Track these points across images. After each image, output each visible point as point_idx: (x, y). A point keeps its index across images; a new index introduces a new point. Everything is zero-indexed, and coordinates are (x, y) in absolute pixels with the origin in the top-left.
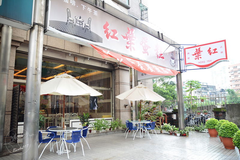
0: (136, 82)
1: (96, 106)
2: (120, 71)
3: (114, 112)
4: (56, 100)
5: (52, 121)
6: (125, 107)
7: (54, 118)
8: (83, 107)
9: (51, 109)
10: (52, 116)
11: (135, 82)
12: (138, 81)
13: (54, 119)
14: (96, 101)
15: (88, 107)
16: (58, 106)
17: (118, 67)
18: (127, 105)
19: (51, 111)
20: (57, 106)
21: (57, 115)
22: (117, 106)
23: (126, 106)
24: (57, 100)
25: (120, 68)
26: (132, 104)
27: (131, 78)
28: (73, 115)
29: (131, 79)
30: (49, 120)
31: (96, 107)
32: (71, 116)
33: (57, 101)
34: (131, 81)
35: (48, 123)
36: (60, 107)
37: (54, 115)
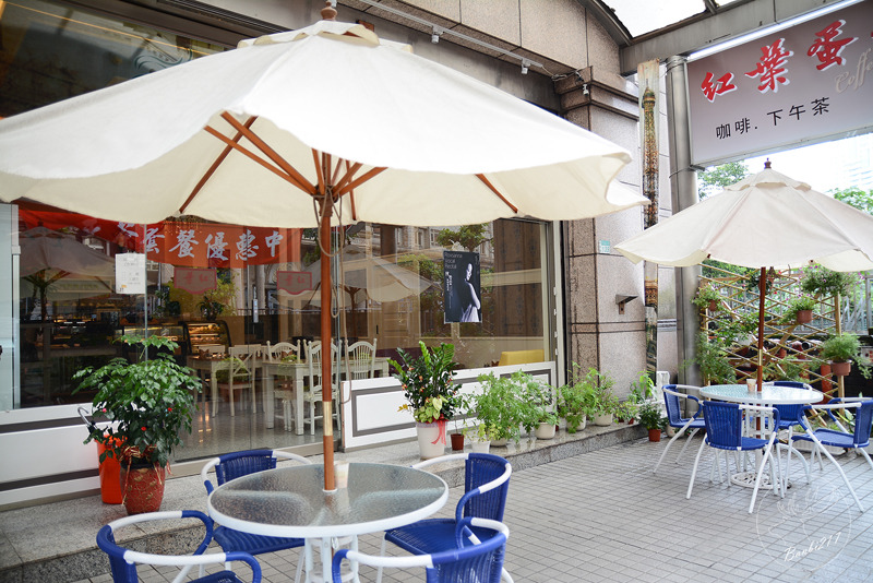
0: (682, 177)
1: (474, 305)
2: (592, 116)
3: (559, 334)
4: (263, 287)
5: (247, 380)
6: (622, 310)
7: (255, 364)
8: (390, 310)
9: (243, 322)
10: (246, 355)
11: (675, 175)
12: (691, 168)
13: (258, 371)
14: (476, 279)
15: (414, 309)
16: (275, 306)
17: (586, 92)
18: (630, 299)
19: (242, 331)
20: (271, 305)
21: (270, 349)
22: (577, 300)
23: (622, 303)
24: (269, 287)
25: (594, 98)
26: (651, 291)
27: (650, 156)
28: (351, 354)
29: (650, 163)
30: (232, 375)
31: (475, 311)
32: (343, 355)
33: (266, 290)
34: (651, 173)
35: (228, 391)
36: (283, 312)
37: (258, 347)
